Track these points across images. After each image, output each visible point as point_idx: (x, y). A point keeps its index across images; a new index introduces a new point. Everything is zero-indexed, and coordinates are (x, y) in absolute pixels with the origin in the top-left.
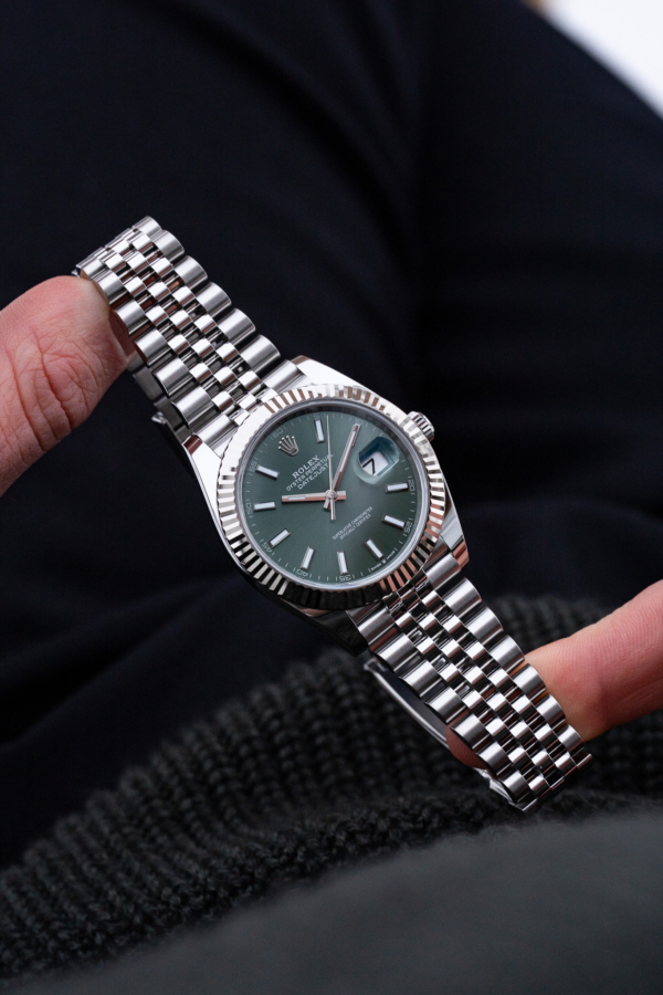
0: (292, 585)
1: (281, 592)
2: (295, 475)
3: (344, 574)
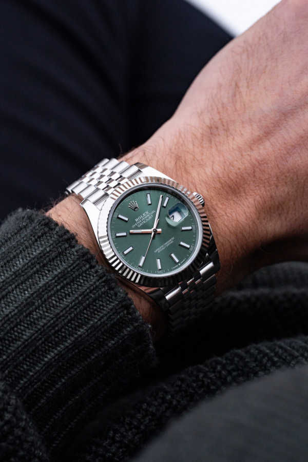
2: (137, 220)
3: (160, 270)
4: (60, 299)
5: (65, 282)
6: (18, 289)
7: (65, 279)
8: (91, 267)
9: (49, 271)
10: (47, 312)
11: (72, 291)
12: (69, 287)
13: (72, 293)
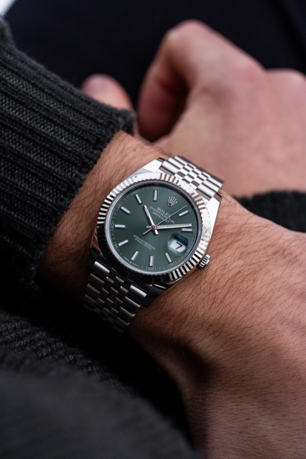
0: (103, 225)
1: (99, 223)
2: (159, 209)
3: (118, 246)
4: (21, 176)
5: (40, 175)
6: (18, 136)
7: (42, 174)
8: (65, 194)
9: (47, 157)
10: (4, 169)
11: (34, 184)
12: (37, 180)
13: (32, 185)
